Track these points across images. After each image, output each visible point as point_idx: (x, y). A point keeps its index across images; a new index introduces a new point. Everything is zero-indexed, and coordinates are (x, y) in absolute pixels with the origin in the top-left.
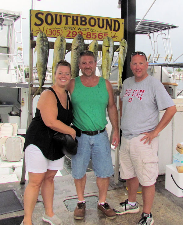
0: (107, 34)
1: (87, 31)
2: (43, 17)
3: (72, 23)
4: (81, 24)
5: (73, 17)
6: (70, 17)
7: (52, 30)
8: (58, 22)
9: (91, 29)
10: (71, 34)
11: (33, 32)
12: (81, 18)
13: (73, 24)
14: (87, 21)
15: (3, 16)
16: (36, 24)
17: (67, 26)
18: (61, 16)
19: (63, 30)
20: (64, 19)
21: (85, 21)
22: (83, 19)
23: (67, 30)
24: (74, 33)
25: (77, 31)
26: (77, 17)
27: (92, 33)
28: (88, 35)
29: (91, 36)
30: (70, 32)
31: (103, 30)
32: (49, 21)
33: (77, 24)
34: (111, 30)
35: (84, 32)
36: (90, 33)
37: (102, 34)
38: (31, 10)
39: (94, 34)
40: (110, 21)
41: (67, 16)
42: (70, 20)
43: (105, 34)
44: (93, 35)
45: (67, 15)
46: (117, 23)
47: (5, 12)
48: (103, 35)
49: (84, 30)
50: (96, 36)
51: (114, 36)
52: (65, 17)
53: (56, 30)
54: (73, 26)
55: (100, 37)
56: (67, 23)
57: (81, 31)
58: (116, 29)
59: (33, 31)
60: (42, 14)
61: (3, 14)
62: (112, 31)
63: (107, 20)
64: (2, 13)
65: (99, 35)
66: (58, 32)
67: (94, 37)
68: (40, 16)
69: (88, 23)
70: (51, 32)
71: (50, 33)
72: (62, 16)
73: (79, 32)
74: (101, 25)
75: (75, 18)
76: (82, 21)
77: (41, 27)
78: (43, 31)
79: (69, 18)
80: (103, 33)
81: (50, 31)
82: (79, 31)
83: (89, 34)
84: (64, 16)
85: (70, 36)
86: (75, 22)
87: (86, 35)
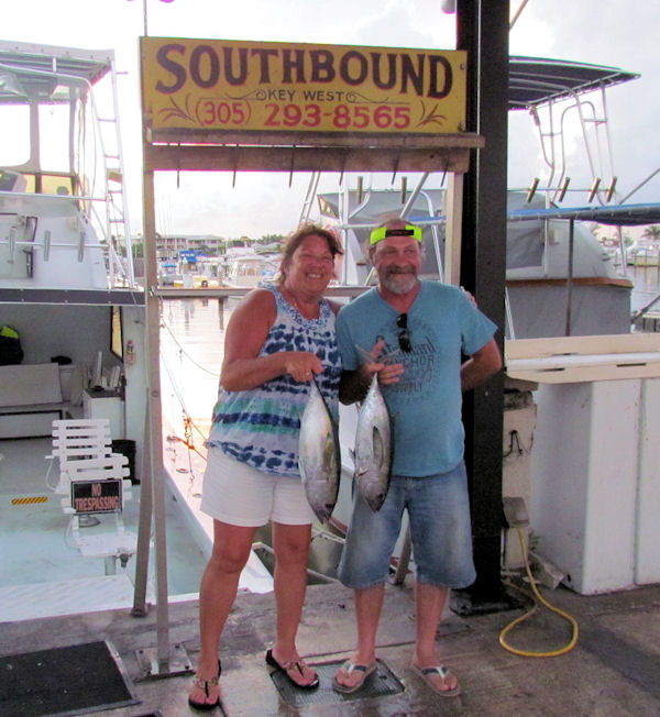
0: (408, 109)
1: (336, 103)
2: (184, 61)
3: (282, 77)
4: (315, 78)
5: (287, 53)
6: (275, 53)
7: (217, 103)
8: (236, 73)
9: (350, 94)
10: (281, 117)
12: (315, 55)
13: (287, 79)
14: (336, 65)
17: (264, 86)
18: (243, 52)
19: (250, 102)
20: (255, 62)
21: (328, 66)
22: (322, 59)
23: (267, 101)
24: (293, 112)
25: (301, 103)
26: (300, 54)
27: (351, 107)
28: (339, 116)
29: (348, 120)
30: (277, 109)
31: (394, 95)
32: (205, 72)
33: (301, 78)
34: (420, 93)
35: (327, 107)
36: (346, 107)
37: (389, 109)
38: (141, 38)
39: (361, 112)
40: (415, 62)
41: (265, 53)
42: (276, 65)
43: (398, 110)
44: (357, 114)
45: (264, 47)
46: (441, 69)
47: (60, 56)
48: (392, 114)
49: (325, 97)
50: (366, 117)
51: (430, 116)
52: (258, 56)
53: (230, 103)
54: (287, 87)
55: (384, 120)
56: (265, 78)
57: (315, 102)
58: (440, 88)
59: (151, 111)
60: (181, 49)
62: (425, 98)
63: (406, 59)
64: (50, 60)
65: (377, 116)
66: (236, 111)
67: (361, 120)
68: (173, 56)
69: (338, 74)
70: (212, 111)
71: (209, 117)
72: (249, 55)
73: (307, 107)
74: (385, 78)
75: (293, 58)
76: (317, 67)
77: (179, 97)
78: (185, 111)
79: (271, 58)
80: (393, 107)
81: (210, 107)
82: (309, 102)
83: (342, 111)
84: (255, 52)
85: (276, 123)
86: (294, 71)
87: (334, 115)
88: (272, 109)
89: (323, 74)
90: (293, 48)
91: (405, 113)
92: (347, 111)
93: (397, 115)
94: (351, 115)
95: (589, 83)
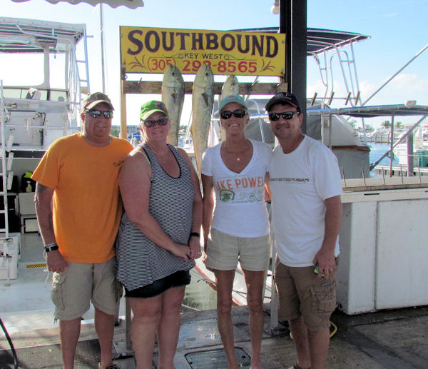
0: (255, 63)
1: (219, 60)
2: (142, 38)
3: (191, 47)
4: (208, 47)
5: (194, 35)
6: (188, 35)
7: (158, 60)
8: (168, 45)
9: (226, 55)
10: (191, 67)
11: (125, 66)
12: (208, 36)
13: (194, 48)
14: (219, 41)
15: (53, 34)
16: (130, 52)
17: (183, 51)
18: (172, 34)
19: (176, 60)
20: (177, 40)
21: (215, 41)
22: (212, 38)
23: (184, 59)
24: (197, 64)
25: (202, 60)
26: (201, 35)
27: (227, 62)
28: (220, 66)
29: (225, 69)
30: (189, 63)
31: (248, 56)
32: (153, 44)
33: (201, 47)
34: (261, 55)
35: (214, 62)
36: (224, 62)
37: (246, 63)
38: (120, 27)
39: (232, 64)
40: (259, 39)
41: (183, 34)
42: (188, 40)
43: (250, 64)
44: (230, 66)
45: (182, 32)
46: (272, 43)
48: (248, 65)
49: (213, 57)
50: (234, 67)
51: (267, 67)
52: (179, 36)
53: (165, 60)
54: (194, 52)
55: (243, 69)
56: (183, 47)
57: (208, 59)
58: (272, 53)
59: (125, 64)
60: (140, 33)
61: (53, 31)
62: (264, 57)
63: (254, 38)
64: (51, 29)
65: (240, 67)
66: (168, 64)
67: (231, 69)
68: (136, 36)
69: (220, 45)
70: (156, 64)
71: (155, 67)
72: (175, 35)
74: (244, 48)
76: (209, 42)
77: (139, 56)
78: (142, 63)
79: (186, 37)
80: (248, 62)
81: (155, 62)
82: (205, 59)
83: (222, 64)
84: (177, 34)
85: (188, 70)
86: (197, 44)
87: (218, 66)
88: (186, 63)
89: (212, 45)
90: (197, 32)
91: (254, 65)
92: (225, 64)
93: (250, 66)
94: (227, 66)
95: (344, 41)
